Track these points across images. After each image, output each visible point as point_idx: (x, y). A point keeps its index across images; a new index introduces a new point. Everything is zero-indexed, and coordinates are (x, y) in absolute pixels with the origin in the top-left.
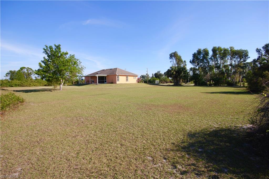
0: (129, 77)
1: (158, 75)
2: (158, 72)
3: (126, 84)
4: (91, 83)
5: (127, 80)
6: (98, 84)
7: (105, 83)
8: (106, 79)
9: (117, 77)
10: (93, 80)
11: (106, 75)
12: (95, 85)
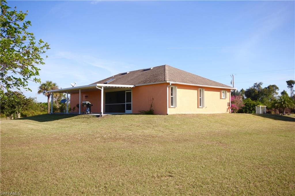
0: (207, 93)
1: (257, 92)
2: (255, 86)
3: (198, 116)
4: (83, 113)
5: (200, 102)
6: (103, 114)
7: (127, 111)
8: (129, 100)
9: (168, 90)
10: (87, 102)
11: (132, 86)
12: (91, 120)
